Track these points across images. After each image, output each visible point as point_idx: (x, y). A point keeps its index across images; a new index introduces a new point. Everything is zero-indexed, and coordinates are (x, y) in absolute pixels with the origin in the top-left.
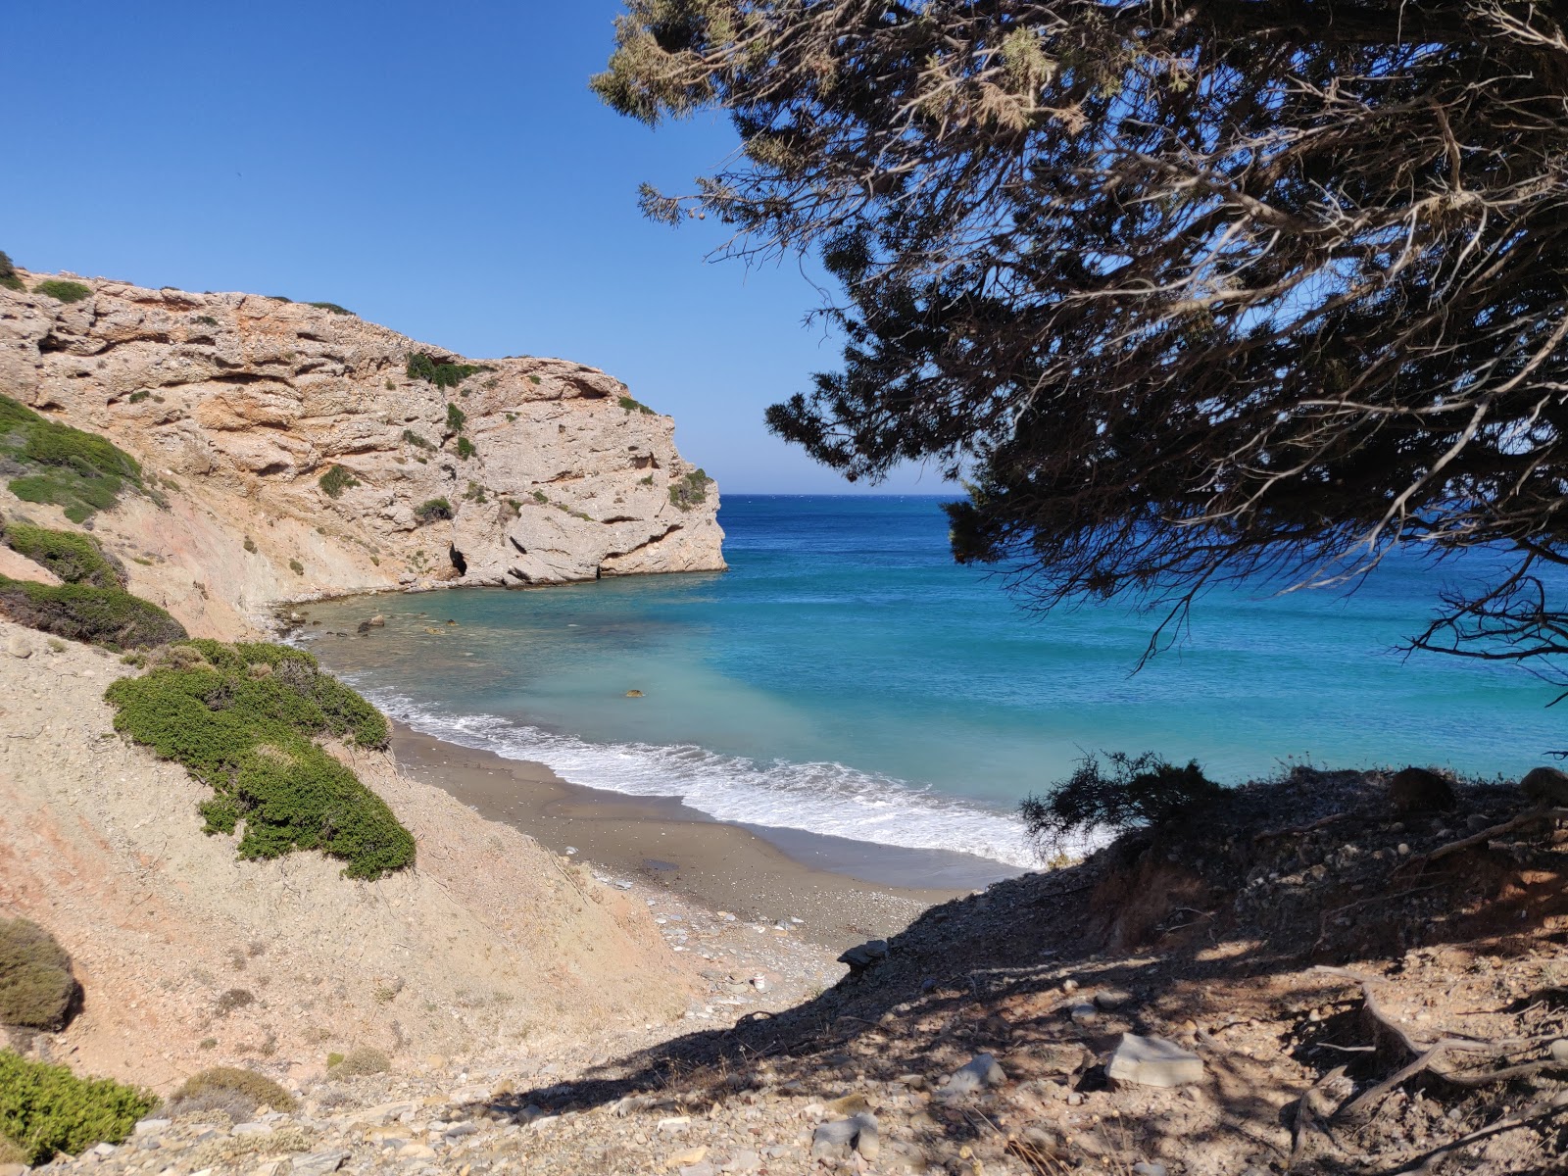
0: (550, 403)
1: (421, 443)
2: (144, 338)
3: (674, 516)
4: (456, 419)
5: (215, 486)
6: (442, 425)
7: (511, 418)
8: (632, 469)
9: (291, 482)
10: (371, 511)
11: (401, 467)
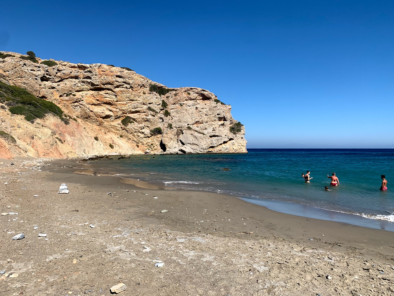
0: (193, 101)
1: (153, 111)
2: (72, 78)
3: (231, 135)
4: (164, 105)
5: (90, 122)
6: (160, 106)
7: (181, 105)
8: (218, 121)
9: (112, 121)
10: (137, 130)
11: (147, 117)
